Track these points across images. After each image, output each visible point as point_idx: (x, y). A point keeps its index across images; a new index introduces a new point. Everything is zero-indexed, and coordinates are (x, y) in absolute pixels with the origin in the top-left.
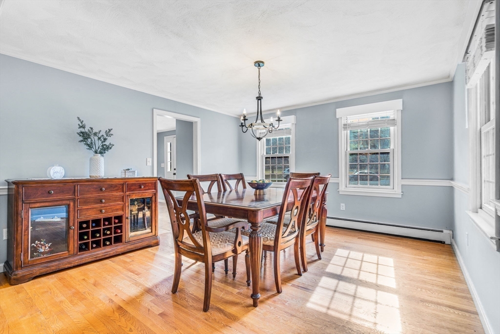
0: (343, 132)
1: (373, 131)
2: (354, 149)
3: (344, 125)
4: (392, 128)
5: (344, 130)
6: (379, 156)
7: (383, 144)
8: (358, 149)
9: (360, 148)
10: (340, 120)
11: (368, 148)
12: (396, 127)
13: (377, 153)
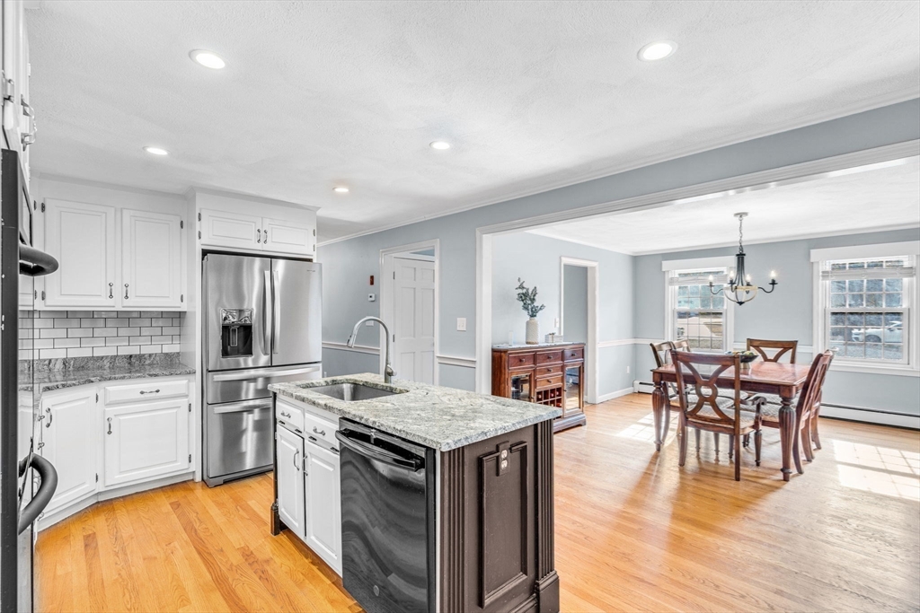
0: (820, 281)
1: (871, 281)
2: (837, 306)
3: (823, 272)
4: (906, 280)
5: (823, 280)
6: (882, 317)
7: (891, 301)
8: (844, 306)
9: (850, 305)
10: (815, 266)
11: (862, 305)
12: (915, 278)
13: (881, 313)
